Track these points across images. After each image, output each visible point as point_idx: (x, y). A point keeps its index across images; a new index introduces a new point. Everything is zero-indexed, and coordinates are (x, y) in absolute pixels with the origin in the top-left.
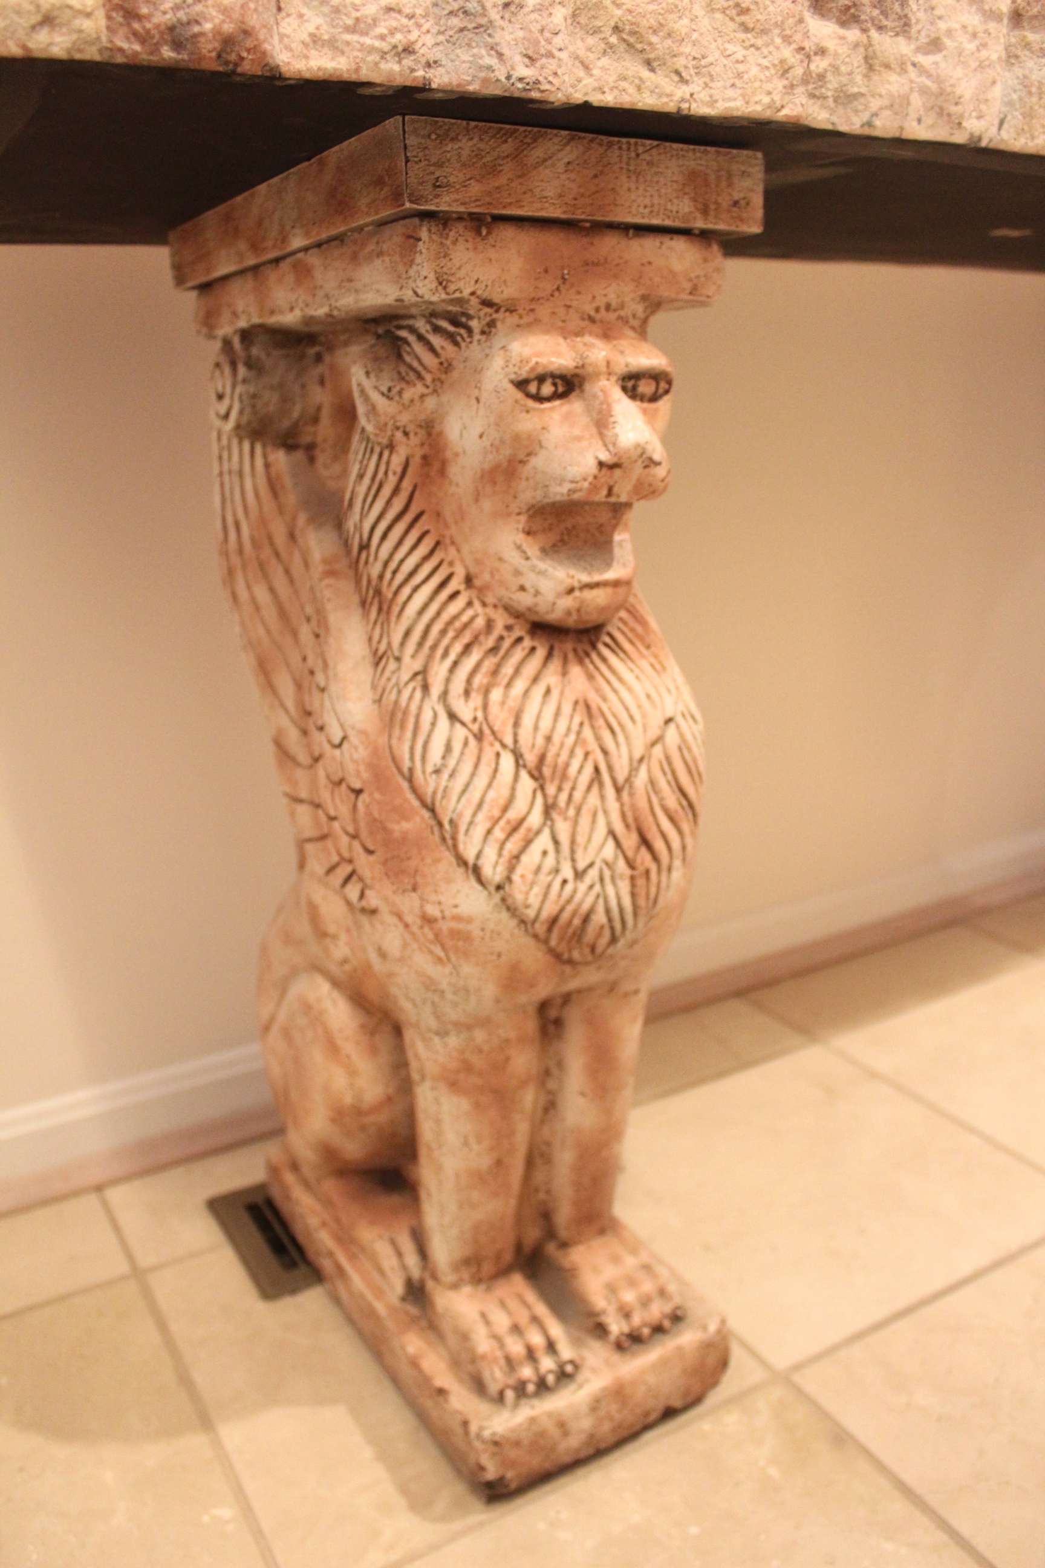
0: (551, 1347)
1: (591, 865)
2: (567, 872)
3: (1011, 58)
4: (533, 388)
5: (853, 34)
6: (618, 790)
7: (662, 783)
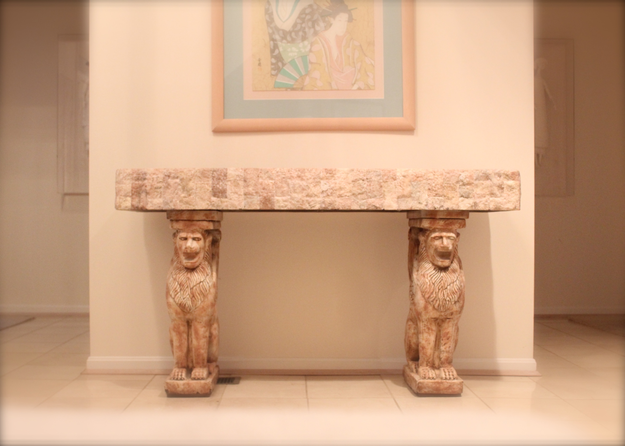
0: (181, 375)
1: (185, 298)
2: (182, 298)
3: (245, 199)
4: (181, 239)
5: (219, 199)
6: (191, 289)
7: (198, 289)
